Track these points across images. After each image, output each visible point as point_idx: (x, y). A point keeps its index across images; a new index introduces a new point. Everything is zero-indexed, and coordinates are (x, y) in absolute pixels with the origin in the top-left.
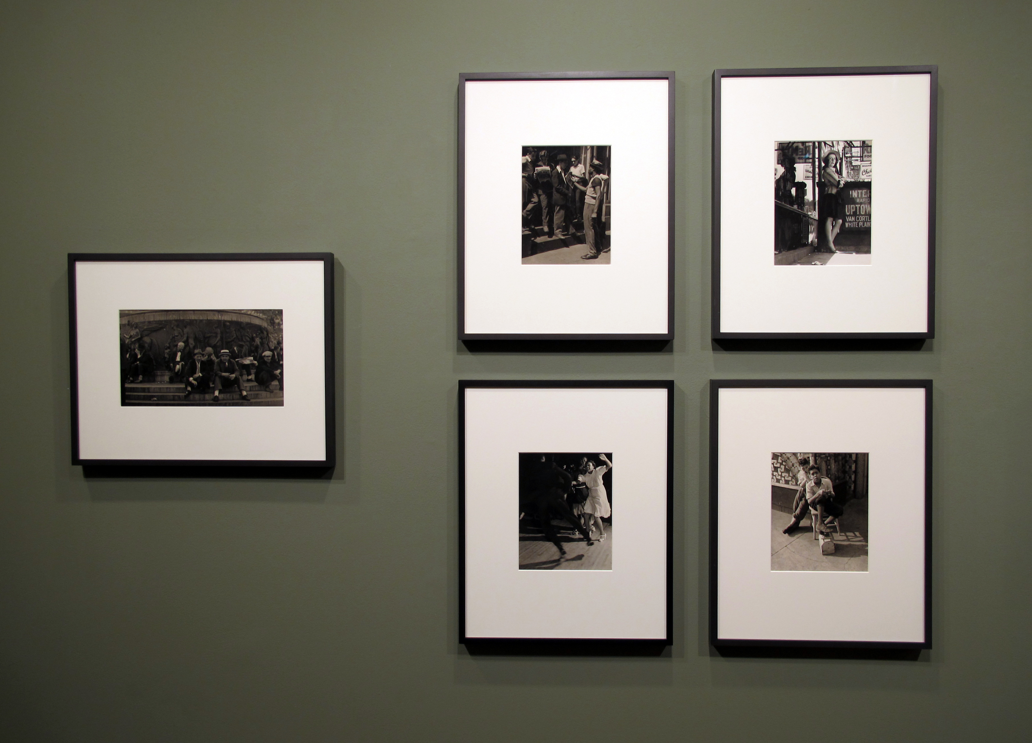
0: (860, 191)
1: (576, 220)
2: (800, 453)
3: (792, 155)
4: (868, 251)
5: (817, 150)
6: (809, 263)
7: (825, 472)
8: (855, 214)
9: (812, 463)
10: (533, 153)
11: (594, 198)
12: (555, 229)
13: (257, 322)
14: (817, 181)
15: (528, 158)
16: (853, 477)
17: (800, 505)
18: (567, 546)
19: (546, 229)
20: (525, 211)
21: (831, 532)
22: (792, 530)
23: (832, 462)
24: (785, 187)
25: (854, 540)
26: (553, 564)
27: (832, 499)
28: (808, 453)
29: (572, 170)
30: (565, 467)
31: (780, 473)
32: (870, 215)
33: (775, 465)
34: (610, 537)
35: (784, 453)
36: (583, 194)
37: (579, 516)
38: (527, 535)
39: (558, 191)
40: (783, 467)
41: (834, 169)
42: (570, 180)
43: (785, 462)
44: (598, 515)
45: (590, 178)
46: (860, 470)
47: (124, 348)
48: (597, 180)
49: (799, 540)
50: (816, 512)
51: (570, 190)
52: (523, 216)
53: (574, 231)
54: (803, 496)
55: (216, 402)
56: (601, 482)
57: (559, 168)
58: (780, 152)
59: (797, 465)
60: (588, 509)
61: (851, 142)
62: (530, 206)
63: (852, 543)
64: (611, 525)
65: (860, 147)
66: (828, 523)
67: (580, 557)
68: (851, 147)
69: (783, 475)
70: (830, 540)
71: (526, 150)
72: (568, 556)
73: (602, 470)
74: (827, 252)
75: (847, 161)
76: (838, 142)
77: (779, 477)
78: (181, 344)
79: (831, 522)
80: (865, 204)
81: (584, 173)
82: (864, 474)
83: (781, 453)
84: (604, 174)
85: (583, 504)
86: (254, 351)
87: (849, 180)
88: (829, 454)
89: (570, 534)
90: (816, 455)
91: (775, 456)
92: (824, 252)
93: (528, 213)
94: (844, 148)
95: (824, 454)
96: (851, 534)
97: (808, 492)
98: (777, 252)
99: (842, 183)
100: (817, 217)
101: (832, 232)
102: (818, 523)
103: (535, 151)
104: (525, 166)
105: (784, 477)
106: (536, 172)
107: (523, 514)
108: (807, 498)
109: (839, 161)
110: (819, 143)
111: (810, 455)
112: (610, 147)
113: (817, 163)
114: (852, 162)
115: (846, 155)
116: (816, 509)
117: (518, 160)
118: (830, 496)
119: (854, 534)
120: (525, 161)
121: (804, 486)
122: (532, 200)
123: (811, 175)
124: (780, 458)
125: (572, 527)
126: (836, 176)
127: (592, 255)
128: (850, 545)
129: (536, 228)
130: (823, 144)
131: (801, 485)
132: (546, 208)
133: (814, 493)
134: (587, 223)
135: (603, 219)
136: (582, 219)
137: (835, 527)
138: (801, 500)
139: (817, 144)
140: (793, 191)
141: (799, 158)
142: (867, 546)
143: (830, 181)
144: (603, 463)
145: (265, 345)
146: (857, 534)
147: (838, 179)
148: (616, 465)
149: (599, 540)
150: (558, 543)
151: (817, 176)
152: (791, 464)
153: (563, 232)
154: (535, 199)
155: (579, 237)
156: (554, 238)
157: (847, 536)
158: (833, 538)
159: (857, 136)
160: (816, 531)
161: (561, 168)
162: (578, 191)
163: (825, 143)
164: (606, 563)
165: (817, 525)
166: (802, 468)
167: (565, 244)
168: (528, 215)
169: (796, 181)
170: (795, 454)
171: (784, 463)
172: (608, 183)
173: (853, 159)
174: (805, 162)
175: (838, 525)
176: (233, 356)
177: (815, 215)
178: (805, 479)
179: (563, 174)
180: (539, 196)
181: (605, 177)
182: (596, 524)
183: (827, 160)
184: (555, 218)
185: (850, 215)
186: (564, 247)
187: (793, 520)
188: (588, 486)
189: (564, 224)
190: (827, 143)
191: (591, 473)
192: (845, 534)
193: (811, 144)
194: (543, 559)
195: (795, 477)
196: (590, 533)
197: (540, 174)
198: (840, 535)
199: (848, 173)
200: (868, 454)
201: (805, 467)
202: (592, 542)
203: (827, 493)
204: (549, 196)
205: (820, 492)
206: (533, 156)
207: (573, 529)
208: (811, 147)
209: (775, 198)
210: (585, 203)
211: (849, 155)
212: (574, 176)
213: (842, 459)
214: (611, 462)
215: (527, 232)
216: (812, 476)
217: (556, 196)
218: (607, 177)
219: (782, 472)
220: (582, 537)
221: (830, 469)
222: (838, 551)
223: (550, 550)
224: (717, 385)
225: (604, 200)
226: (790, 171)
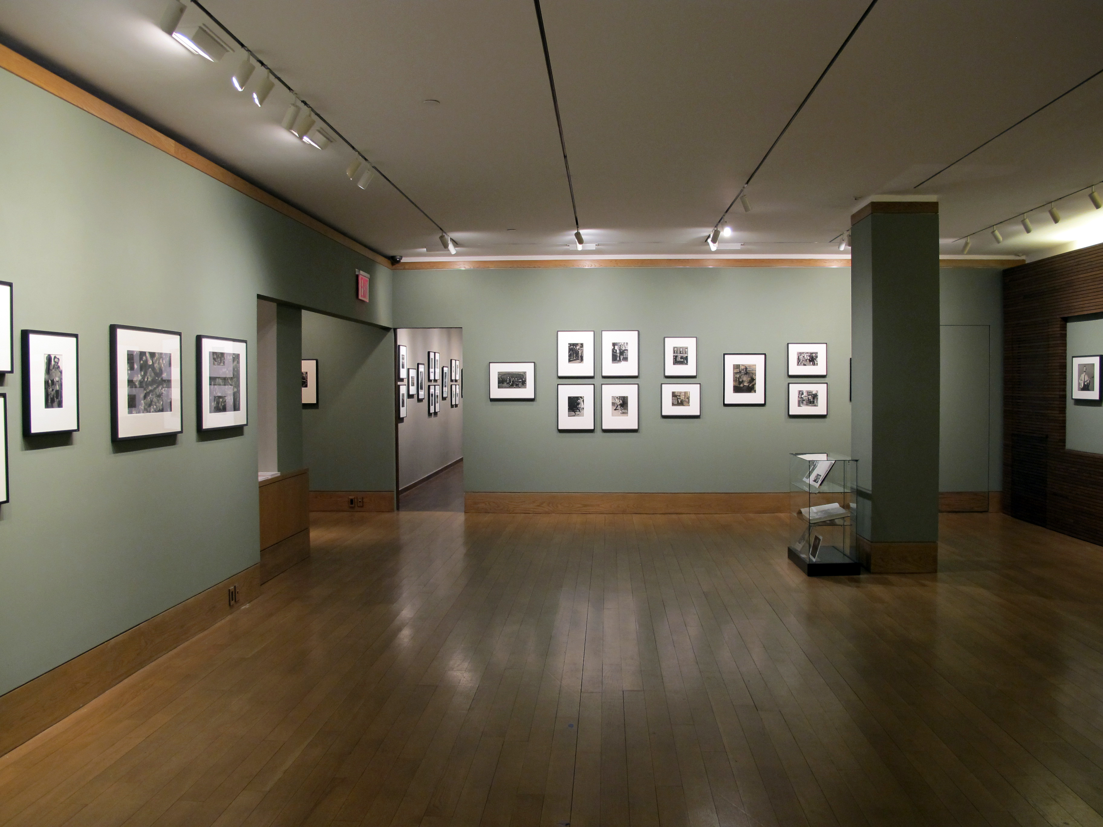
3: (615, 345)
4: (628, 361)
6: (617, 363)
8: (625, 355)
13: (522, 374)
14: (619, 349)
16: (625, 400)
18: (576, 413)
22: (615, 410)
23: (622, 398)
24: (613, 350)
26: (574, 416)
29: (577, 347)
30: (576, 399)
32: (628, 355)
34: (584, 411)
35: (614, 396)
36: (579, 351)
37: (578, 407)
38: (569, 411)
42: (577, 349)
44: (582, 407)
45: (580, 349)
47: (498, 378)
49: (616, 411)
50: (619, 406)
51: (577, 351)
54: (617, 404)
55: (515, 388)
56: (582, 401)
57: (574, 347)
58: (613, 344)
60: (580, 406)
62: (570, 353)
63: (626, 412)
64: (584, 409)
66: (621, 408)
67: (578, 414)
71: (569, 344)
73: (582, 399)
78: (508, 378)
80: (627, 353)
82: (627, 400)
86: (521, 379)
89: (577, 410)
90: (619, 397)
91: (612, 397)
92: (620, 361)
95: (621, 396)
98: (612, 361)
99: (623, 350)
101: (622, 357)
104: (569, 346)
105: (614, 400)
107: (569, 407)
109: (623, 346)
112: (583, 343)
117: (568, 345)
126: (622, 348)
127: (580, 362)
129: (571, 357)
131: (617, 402)
132: (572, 354)
133: (619, 403)
134: (579, 357)
135: (582, 356)
136: (579, 355)
140: (615, 351)
142: (628, 412)
144: (582, 398)
145: (523, 377)
146: (626, 410)
148: (585, 398)
149: (582, 412)
152: (615, 398)
153: (575, 358)
154: (570, 352)
155: (578, 359)
157: (624, 410)
158: (622, 411)
159: (626, 342)
160: (619, 410)
164: (583, 416)
167: (575, 360)
168: (569, 355)
169: (615, 349)
170: (616, 396)
172: (583, 349)
176: (518, 380)
177: (619, 355)
182: (581, 409)
183: (621, 346)
184: (574, 356)
187: (615, 408)
188: (580, 402)
191: (580, 400)
194: (572, 415)
195: (616, 400)
197: (572, 348)
200: (628, 396)
203: (621, 403)
209: (612, 352)
210: (579, 353)
213: (624, 397)
216: (619, 400)
217: (574, 352)
220: (579, 411)
222: (623, 413)
223: (573, 413)
224: (602, 384)
225: (582, 352)
226: (614, 347)
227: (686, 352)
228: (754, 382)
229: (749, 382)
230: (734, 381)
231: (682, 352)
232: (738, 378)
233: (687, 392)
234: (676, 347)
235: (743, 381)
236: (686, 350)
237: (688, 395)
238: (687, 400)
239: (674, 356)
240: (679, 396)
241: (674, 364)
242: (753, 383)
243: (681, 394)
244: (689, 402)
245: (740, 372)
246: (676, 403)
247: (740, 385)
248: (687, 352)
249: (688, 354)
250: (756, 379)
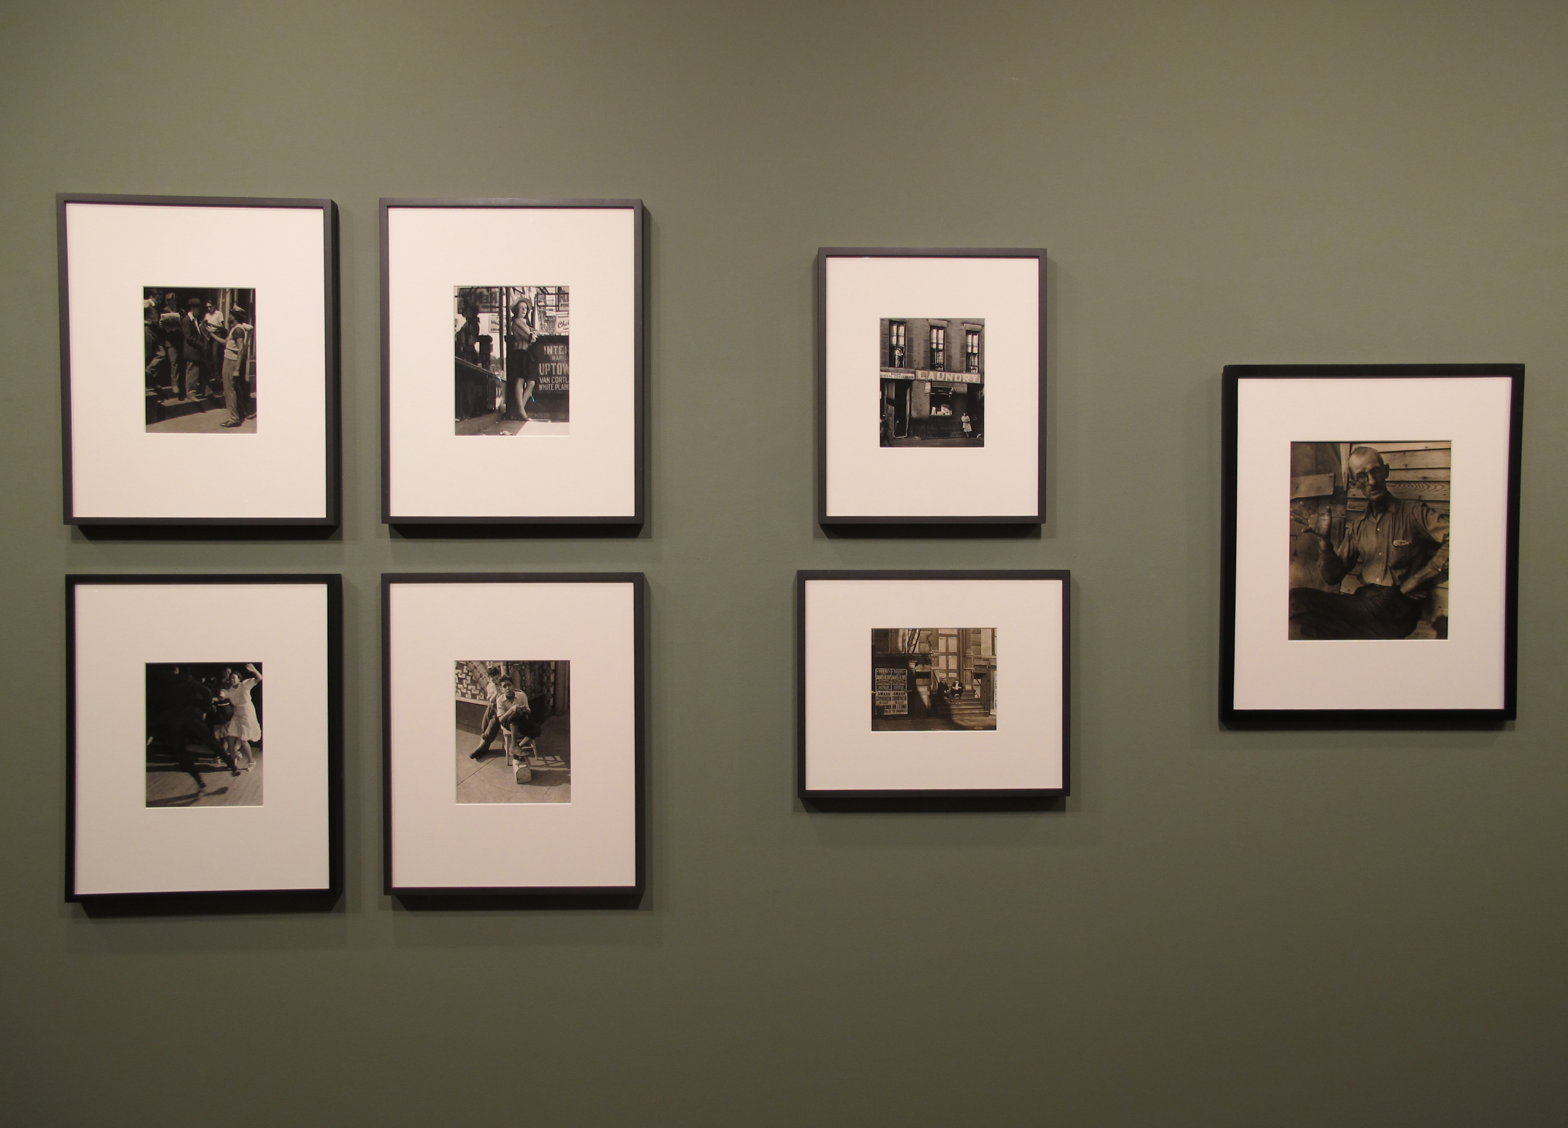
0: (556, 347)
1: (214, 380)
2: (490, 661)
3: (475, 302)
4: (566, 419)
5: (504, 298)
6: (496, 432)
7: (518, 684)
8: (550, 374)
9: (503, 673)
10: (158, 295)
11: (236, 353)
12: (187, 390)
14: (505, 334)
15: (152, 301)
16: (552, 689)
17: (490, 724)
18: (206, 777)
19: (176, 390)
20: (148, 367)
21: (527, 756)
22: (480, 755)
23: (528, 671)
24: (467, 341)
25: (554, 765)
27: (527, 717)
28: (499, 661)
29: (208, 317)
30: (204, 680)
31: (466, 686)
32: (568, 376)
33: (460, 676)
34: (260, 766)
35: (470, 662)
36: (222, 347)
37: (222, 739)
38: (157, 765)
39: (190, 343)
40: (469, 678)
41: (525, 321)
42: (206, 331)
43: (471, 672)
44: (245, 738)
45: (230, 328)
46: (560, 681)
48: (239, 331)
49: (489, 766)
50: (508, 733)
51: (206, 342)
52: (146, 373)
53: (211, 392)
54: (493, 713)
56: (248, 697)
57: (190, 315)
58: (461, 299)
59: (485, 675)
60: (232, 731)
61: (545, 288)
62: (155, 361)
63: (552, 769)
64: (261, 750)
65: (555, 294)
66: (522, 746)
67: (223, 791)
68: (545, 294)
69: (470, 687)
70: (525, 766)
71: (148, 292)
72: (208, 789)
73: (249, 684)
74: (517, 420)
75: (540, 311)
76: (529, 288)
77: (465, 691)
79: (526, 744)
80: (561, 362)
81: (223, 322)
82: (564, 687)
83: (466, 661)
84: (248, 323)
85: (226, 725)
87: (543, 334)
88: (523, 662)
89: (210, 762)
90: (508, 664)
91: (459, 665)
92: (514, 420)
93: (153, 370)
94: (537, 295)
95: (518, 662)
96: (551, 758)
97: (499, 708)
98: (458, 420)
99: (535, 337)
100: (505, 378)
101: (523, 396)
102: (512, 745)
103: (159, 294)
104: (147, 312)
105: (471, 690)
106: (162, 319)
107: (151, 739)
108: (498, 715)
109: (531, 311)
110: (507, 289)
111: (502, 664)
112: (254, 290)
113: (505, 313)
114: (547, 311)
115: (539, 304)
116: (509, 729)
117: (139, 304)
118: (526, 713)
119: (554, 758)
120: (147, 306)
121: (494, 701)
122: (158, 353)
123: (498, 327)
124: (465, 667)
125: (213, 753)
126: (527, 329)
127: (234, 422)
128: (549, 771)
129: (163, 388)
130: (512, 290)
131: (491, 700)
132: (176, 363)
133: (506, 709)
134: (227, 384)
135: (247, 378)
136: (221, 378)
137: (531, 750)
138: (491, 718)
139: (504, 290)
140: (477, 346)
141: (484, 307)
142: (570, 772)
143: (520, 335)
144: (251, 675)
146: (558, 758)
147: (529, 332)
148: (267, 678)
149: (246, 769)
150: (195, 773)
151: (505, 328)
152: (479, 674)
153: (197, 393)
154: (161, 353)
155: (217, 399)
156: (186, 401)
157: (546, 761)
158: (529, 762)
159: (551, 281)
160: (509, 756)
161: (194, 315)
162: (215, 344)
163: (514, 289)
164: (255, 797)
165: (510, 749)
166: (491, 679)
167: (200, 408)
168: (152, 372)
169: (480, 334)
170: (483, 663)
171: (470, 674)
172: (252, 334)
173: (547, 308)
174: (491, 312)
175: (535, 748)
177: (502, 375)
178: (496, 693)
179: (196, 323)
180: (166, 349)
181: (249, 327)
182: (243, 749)
183: (516, 310)
184: (188, 376)
185: (544, 376)
186: (198, 412)
187: (482, 741)
188: (233, 703)
189: (198, 384)
190: (517, 288)
191: (236, 687)
192: (544, 758)
193: (497, 290)
194: (176, 794)
195: (483, 690)
196: (236, 760)
197: (167, 322)
198: (538, 760)
199: (541, 325)
200: (569, 662)
201: (495, 677)
202: (238, 771)
203: (522, 709)
204: (179, 350)
205: (514, 707)
206: (158, 300)
207: (214, 756)
208: (498, 294)
209: (456, 355)
210: (225, 359)
211: (542, 304)
212: (210, 325)
213: (539, 668)
214: (261, 672)
215: (152, 394)
216: (504, 689)
217: (188, 349)
218: (252, 327)
219: (468, 685)
220: (225, 765)
221: (525, 680)
222: (535, 778)
223: (185, 782)
224: (389, 579)
225: (248, 355)
226: (473, 322)
227: (969, 355)
228: (1437, 560)
229: (1396, 567)
230: (1294, 555)
231: (940, 358)
232: (1327, 536)
233: (978, 631)
234: (900, 322)
235: (1355, 556)
236: (973, 340)
237: (986, 653)
238: (974, 687)
239: (884, 383)
240: (925, 659)
241: (886, 440)
242: (1428, 571)
243: (934, 644)
244: (987, 702)
245: (1338, 496)
246: (899, 705)
247: (1336, 580)
248: (980, 354)
249: (981, 373)
250: (1446, 541)
